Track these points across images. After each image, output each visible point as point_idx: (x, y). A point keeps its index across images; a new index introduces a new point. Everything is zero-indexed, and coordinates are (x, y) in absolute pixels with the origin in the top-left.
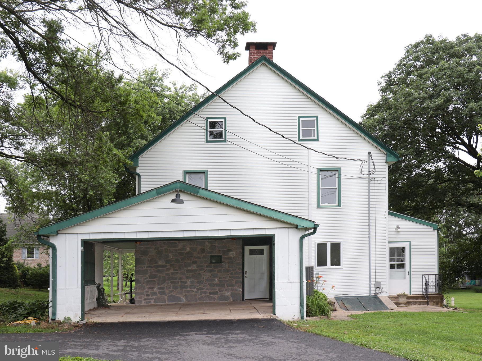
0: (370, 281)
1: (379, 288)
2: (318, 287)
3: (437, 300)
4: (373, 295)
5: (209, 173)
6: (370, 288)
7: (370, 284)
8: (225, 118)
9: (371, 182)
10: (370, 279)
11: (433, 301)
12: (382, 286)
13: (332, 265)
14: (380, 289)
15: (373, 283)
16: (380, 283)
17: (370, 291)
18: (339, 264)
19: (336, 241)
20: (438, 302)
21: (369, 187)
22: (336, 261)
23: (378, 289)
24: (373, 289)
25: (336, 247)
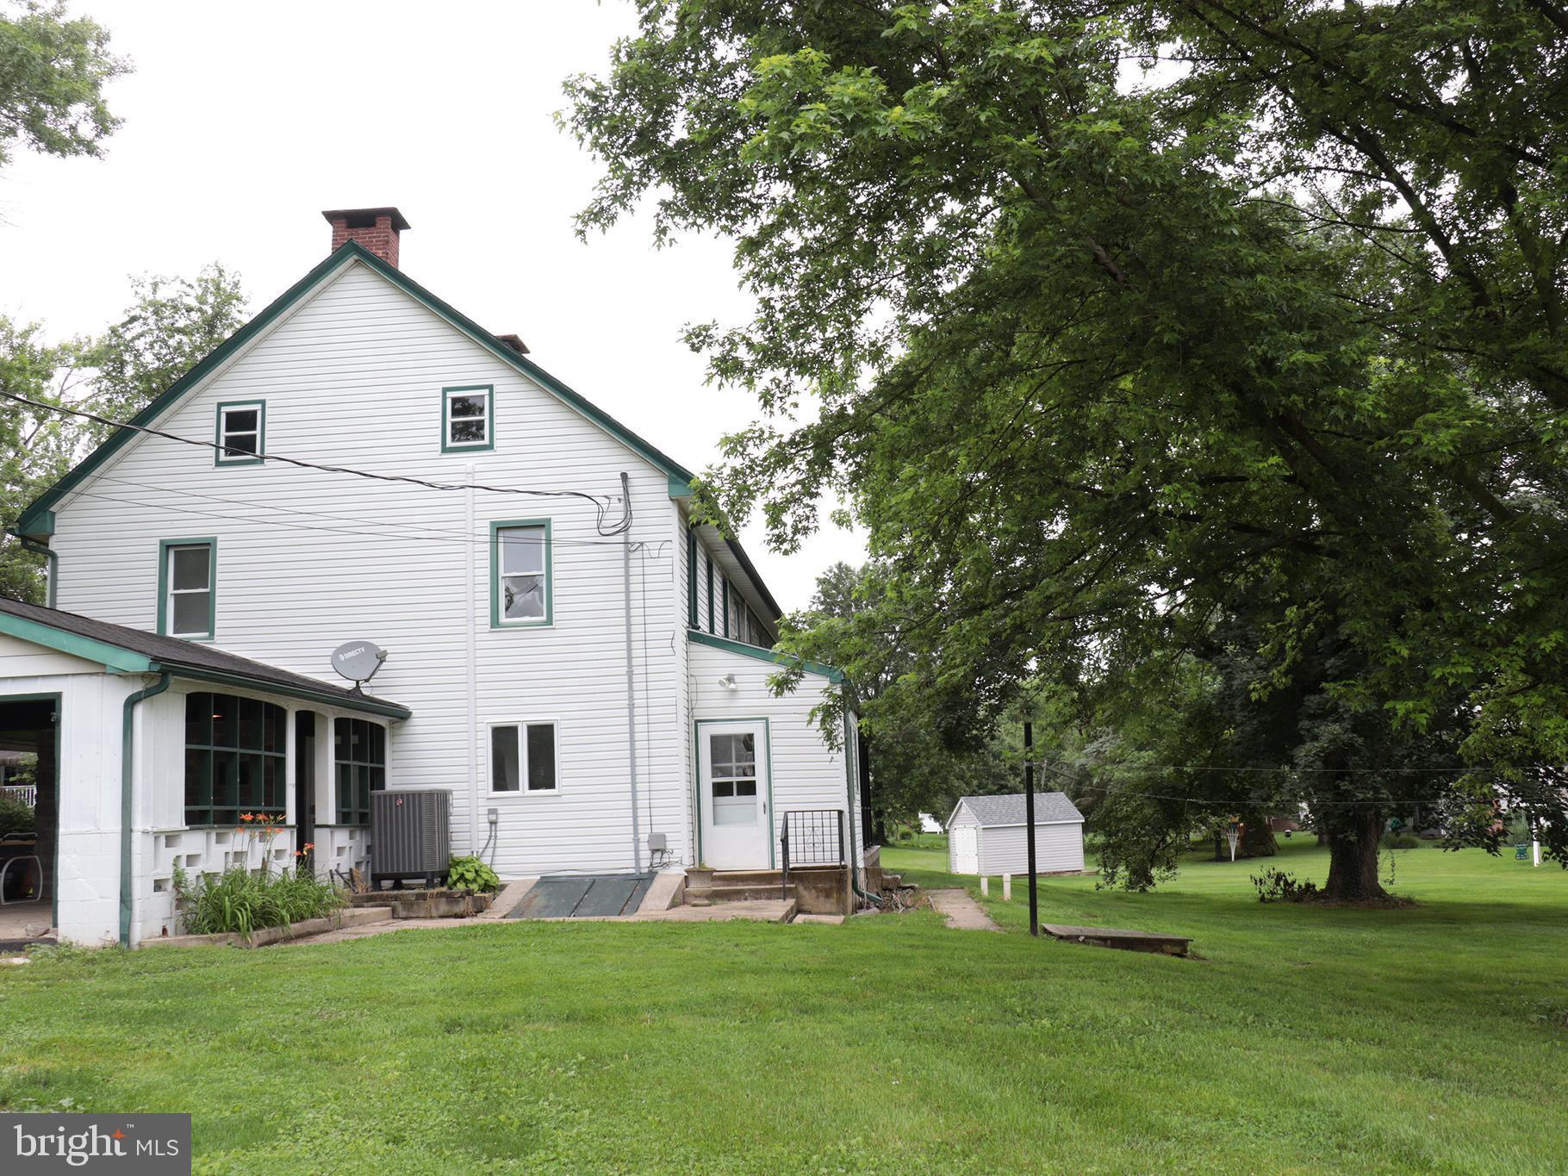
0: (636, 832)
1: (663, 851)
2: (494, 848)
3: (827, 886)
4: (646, 870)
5: (220, 545)
6: (637, 851)
7: (637, 841)
8: (263, 402)
9: (632, 556)
10: (636, 825)
11: (816, 888)
12: (669, 846)
13: (533, 786)
14: (666, 855)
15: (644, 837)
16: (663, 837)
17: (637, 859)
18: (551, 785)
19: (540, 719)
20: (831, 889)
21: (627, 567)
22: (543, 776)
23: (658, 855)
24: (645, 853)
25: (542, 737)
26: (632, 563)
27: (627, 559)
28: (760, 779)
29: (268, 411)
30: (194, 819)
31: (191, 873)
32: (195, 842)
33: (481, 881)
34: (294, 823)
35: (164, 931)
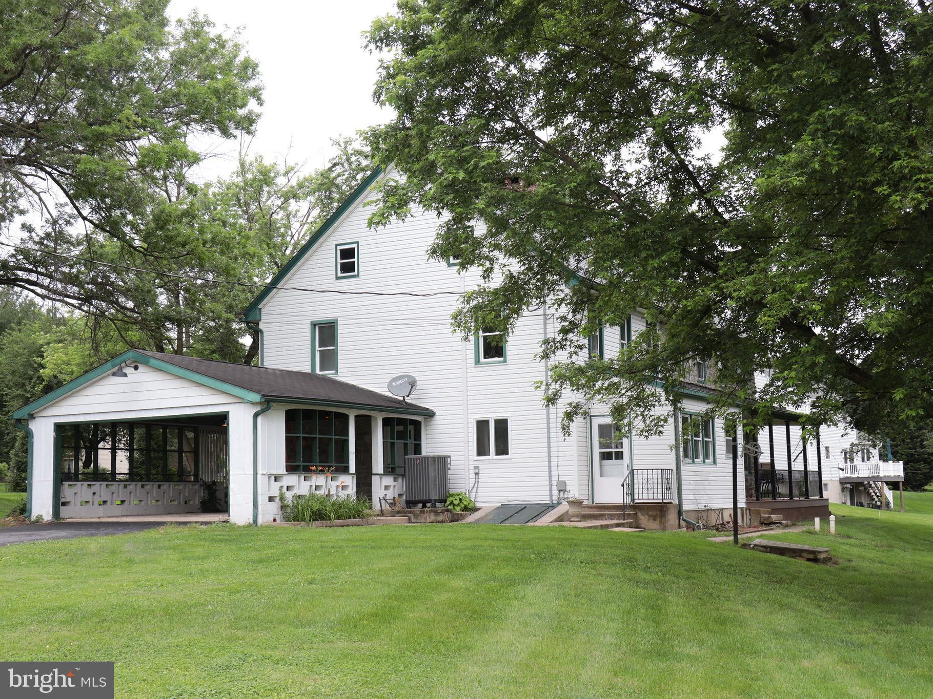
0: (550, 480)
1: (565, 491)
2: (477, 487)
3: (654, 513)
4: (555, 502)
5: (339, 323)
6: (551, 490)
7: (551, 485)
8: (357, 243)
9: (548, 322)
10: (550, 476)
11: (648, 515)
12: (568, 488)
13: (497, 453)
14: (566, 493)
15: (554, 483)
16: (564, 483)
17: (551, 495)
18: (507, 454)
19: (501, 416)
20: (656, 515)
21: (545, 328)
22: (502, 449)
23: (562, 493)
24: (555, 492)
25: (502, 426)
26: (548, 326)
27: (545, 324)
28: (625, 450)
29: (360, 248)
30: (291, 468)
31: (289, 495)
32: (292, 480)
33: (462, 505)
34: (354, 472)
35: (275, 520)
